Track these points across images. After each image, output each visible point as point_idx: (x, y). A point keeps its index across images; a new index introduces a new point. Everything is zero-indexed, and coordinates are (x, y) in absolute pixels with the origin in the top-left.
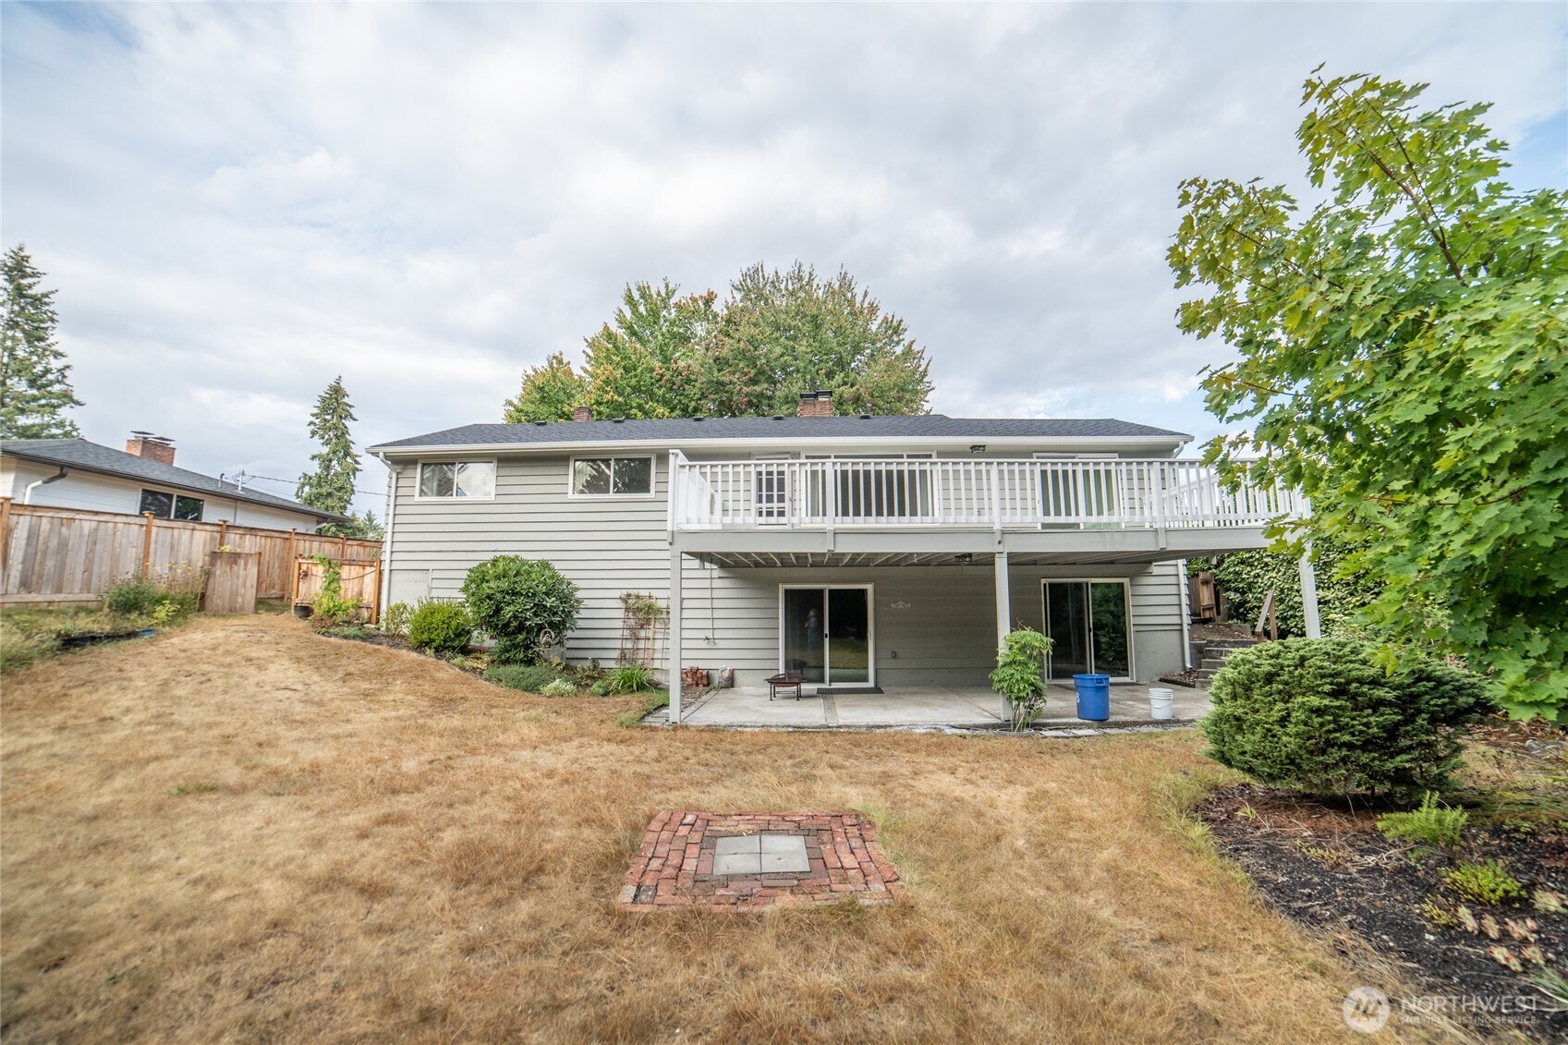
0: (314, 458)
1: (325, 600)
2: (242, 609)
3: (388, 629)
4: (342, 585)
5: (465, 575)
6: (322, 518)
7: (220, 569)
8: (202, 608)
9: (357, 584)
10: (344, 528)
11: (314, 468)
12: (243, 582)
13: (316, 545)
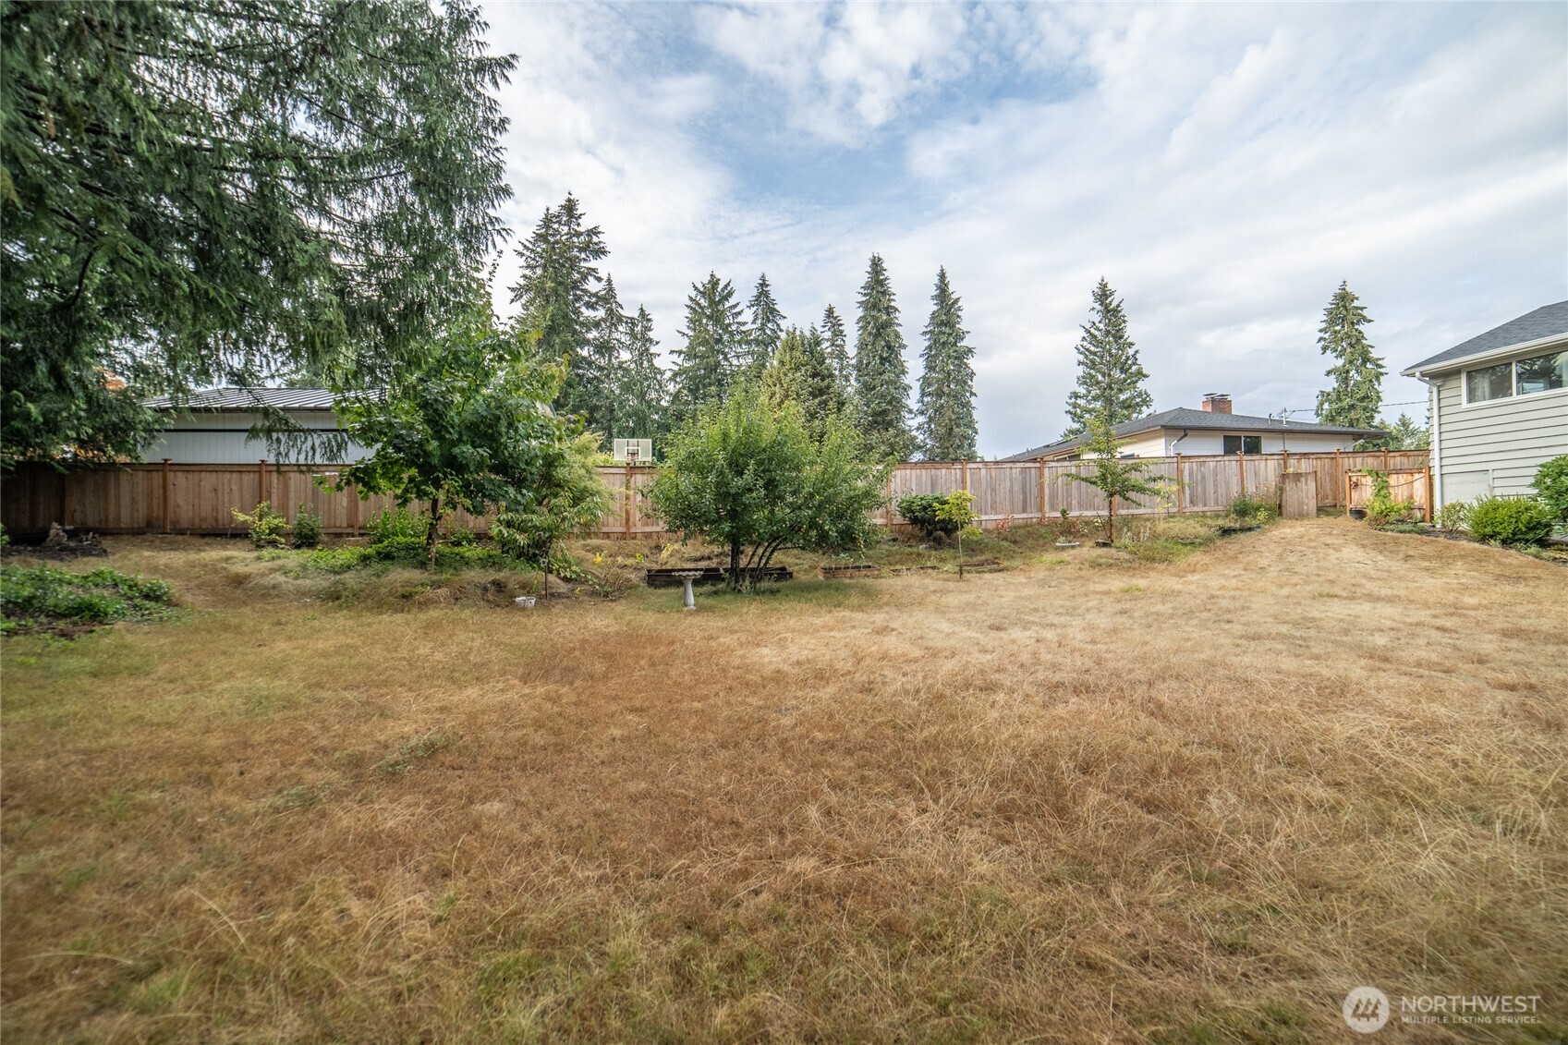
0: (1328, 373)
1: (1376, 504)
2: (1307, 515)
3: (1444, 526)
4: (1391, 490)
5: (1535, 471)
6: (1357, 436)
7: (1289, 486)
8: (1280, 514)
9: (1407, 489)
10: (1377, 441)
11: (1331, 384)
12: (1304, 495)
13: (1359, 460)
